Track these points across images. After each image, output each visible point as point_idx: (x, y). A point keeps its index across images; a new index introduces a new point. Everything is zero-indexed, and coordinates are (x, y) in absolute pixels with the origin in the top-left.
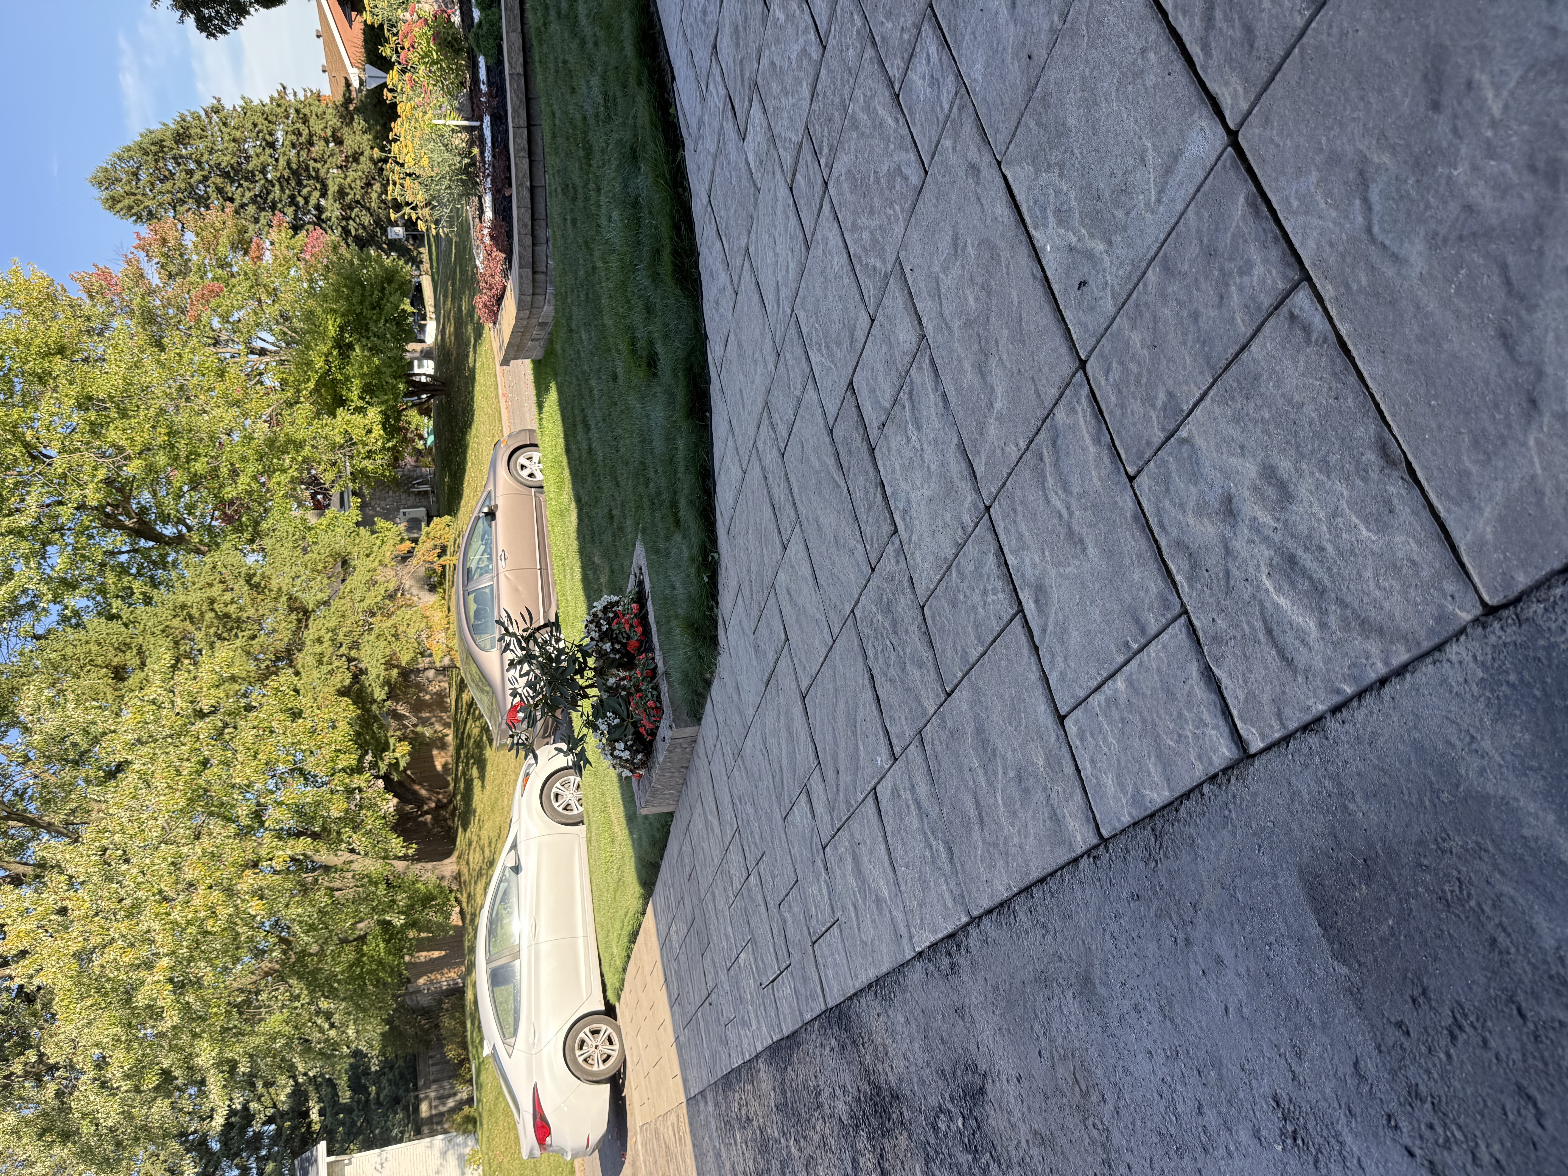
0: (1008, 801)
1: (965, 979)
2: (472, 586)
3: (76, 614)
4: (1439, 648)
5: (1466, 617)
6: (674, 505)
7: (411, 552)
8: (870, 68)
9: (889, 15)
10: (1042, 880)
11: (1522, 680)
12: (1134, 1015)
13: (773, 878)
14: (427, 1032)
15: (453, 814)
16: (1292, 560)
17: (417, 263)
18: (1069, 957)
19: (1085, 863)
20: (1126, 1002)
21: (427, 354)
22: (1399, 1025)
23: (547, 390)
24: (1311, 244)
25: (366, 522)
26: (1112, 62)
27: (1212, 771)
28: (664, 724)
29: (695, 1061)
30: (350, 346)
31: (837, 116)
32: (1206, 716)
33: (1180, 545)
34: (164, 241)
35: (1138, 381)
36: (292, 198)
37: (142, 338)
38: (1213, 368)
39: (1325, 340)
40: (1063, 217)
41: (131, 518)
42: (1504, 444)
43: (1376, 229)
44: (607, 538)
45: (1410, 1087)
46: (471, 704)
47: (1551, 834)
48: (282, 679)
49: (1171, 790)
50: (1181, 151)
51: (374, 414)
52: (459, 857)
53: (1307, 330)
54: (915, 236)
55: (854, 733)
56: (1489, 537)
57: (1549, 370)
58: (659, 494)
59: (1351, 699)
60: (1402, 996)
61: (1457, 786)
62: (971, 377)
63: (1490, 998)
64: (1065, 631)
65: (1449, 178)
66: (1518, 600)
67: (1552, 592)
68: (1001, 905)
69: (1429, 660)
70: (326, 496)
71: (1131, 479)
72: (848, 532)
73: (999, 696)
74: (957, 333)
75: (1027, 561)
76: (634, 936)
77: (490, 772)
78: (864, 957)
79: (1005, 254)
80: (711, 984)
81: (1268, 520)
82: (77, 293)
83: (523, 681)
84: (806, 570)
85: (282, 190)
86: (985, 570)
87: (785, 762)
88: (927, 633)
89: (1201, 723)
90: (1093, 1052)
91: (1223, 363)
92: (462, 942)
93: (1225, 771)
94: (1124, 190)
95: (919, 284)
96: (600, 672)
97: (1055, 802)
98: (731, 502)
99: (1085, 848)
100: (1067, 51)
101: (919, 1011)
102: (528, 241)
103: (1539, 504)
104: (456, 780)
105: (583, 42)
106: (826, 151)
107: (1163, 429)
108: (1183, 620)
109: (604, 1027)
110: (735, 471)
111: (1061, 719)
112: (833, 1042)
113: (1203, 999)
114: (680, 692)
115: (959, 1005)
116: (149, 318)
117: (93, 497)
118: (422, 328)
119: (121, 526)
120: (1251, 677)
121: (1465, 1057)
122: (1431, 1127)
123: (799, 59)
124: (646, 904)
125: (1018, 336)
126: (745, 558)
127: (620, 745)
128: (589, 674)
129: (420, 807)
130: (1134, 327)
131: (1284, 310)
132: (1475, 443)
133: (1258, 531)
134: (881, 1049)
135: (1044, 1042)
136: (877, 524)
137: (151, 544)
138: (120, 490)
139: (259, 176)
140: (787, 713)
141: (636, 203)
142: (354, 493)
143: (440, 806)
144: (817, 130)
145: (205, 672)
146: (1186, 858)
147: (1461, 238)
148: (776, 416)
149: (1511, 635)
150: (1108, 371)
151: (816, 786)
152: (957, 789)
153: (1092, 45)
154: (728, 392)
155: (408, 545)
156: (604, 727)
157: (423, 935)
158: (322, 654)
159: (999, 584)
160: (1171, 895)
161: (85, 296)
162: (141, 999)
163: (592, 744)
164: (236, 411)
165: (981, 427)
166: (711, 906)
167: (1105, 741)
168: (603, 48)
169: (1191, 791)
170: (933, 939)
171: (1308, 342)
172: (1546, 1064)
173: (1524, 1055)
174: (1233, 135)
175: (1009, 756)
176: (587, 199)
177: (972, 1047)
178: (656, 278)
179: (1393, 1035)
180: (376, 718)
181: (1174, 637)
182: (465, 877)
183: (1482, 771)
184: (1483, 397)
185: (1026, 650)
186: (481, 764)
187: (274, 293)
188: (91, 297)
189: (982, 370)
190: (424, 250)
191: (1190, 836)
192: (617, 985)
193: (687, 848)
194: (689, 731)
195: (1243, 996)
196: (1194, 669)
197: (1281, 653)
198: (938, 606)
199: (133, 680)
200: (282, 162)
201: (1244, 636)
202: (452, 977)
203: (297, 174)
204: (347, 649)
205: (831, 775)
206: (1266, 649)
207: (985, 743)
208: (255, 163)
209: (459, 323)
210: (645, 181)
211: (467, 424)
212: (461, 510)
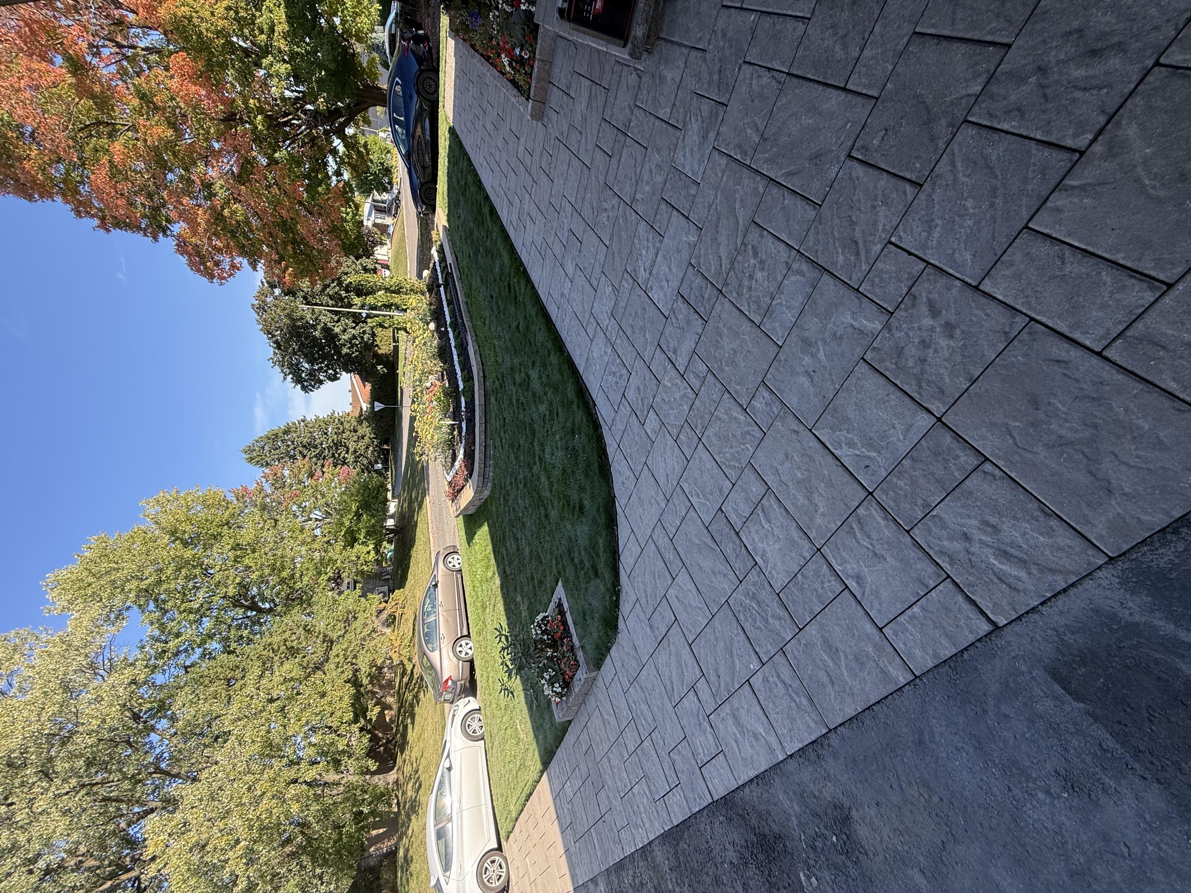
0: (850, 670)
1: (829, 761)
2: (426, 621)
4: (1091, 574)
5: (1102, 562)
7: (384, 608)
8: (726, 400)
9: (738, 384)
11: (1139, 580)
13: (664, 739)
15: (395, 746)
16: (1005, 552)
17: (386, 478)
19: (907, 688)
22: (1120, 723)
24: (987, 449)
25: (364, 595)
26: (871, 398)
27: (979, 637)
28: (579, 672)
30: (362, 514)
31: (706, 417)
32: (971, 615)
33: (942, 553)
34: (275, 474)
35: (905, 497)
36: (333, 454)
38: (946, 490)
39: (1003, 478)
40: (851, 446)
41: (246, 601)
42: (1101, 504)
43: (1019, 444)
44: (530, 587)
45: (1134, 748)
47: (1174, 632)
48: (317, 677)
49: (956, 648)
50: (913, 424)
51: (370, 545)
52: (398, 770)
53: (993, 475)
54: (760, 454)
55: (731, 656)
56: (1104, 534)
57: (1114, 481)
59: (1050, 598)
61: (1120, 622)
62: (802, 502)
64: (877, 593)
65: (1049, 429)
66: (1125, 553)
67: (1141, 549)
68: (851, 719)
69: (1088, 579)
71: (908, 531)
72: (722, 568)
73: (838, 625)
74: (791, 486)
75: (849, 569)
76: (529, 796)
77: (417, 720)
78: (746, 767)
79: (817, 458)
80: (604, 810)
81: (989, 539)
82: (231, 497)
84: (691, 587)
85: (329, 451)
86: (820, 574)
87: (674, 678)
88: (783, 604)
89: (968, 619)
91: (951, 488)
93: (986, 636)
94: (885, 436)
95: (764, 471)
97: (882, 665)
98: (632, 563)
99: (905, 682)
102: (482, 466)
103: (1124, 521)
104: (398, 726)
106: (699, 427)
107: (923, 513)
108: (949, 580)
109: (497, 858)
110: (635, 549)
111: (881, 629)
114: (590, 655)
116: (264, 508)
117: (232, 591)
119: (241, 605)
120: (994, 597)
122: (1152, 763)
123: (681, 398)
124: (542, 774)
125: (830, 485)
126: (642, 586)
127: (557, 685)
130: (899, 479)
131: (979, 470)
132: (1088, 505)
133: (984, 544)
136: (743, 562)
137: (254, 613)
138: (245, 587)
139: (319, 446)
140: (676, 654)
142: (358, 582)
143: (389, 741)
144: (693, 421)
145: (277, 678)
147: (1060, 445)
148: (667, 524)
149: (1127, 565)
150: (887, 495)
151: (701, 686)
152: (813, 670)
153: (859, 393)
154: (632, 517)
155: (384, 604)
156: (547, 677)
157: (376, 819)
158: (339, 663)
159: (831, 578)
160: (969, 692)
161: (234, 499)
165: (812, 519)
166: (606, 765)
167: (911, 634)
169: (968, 647)
170: (801, 746)
171: (995, 479)
174: (939, 419)
175: (848, 650)
179: (1117, 727)
180: (363, 695)
181: (944, 587)
182: (401, 781)
183: (1131, 614)
184: (1087, 491)
185: (854, 603)
186: (413, 716)
188: (238, 500)
189: (809, 498)
190: (391, 473)
191: (974, 666)
192: (508, 831)
193: (584, 737)
194: (594, 674)
196: (959, 598)
197: (1009, 586)
198: (790, 592)
199: (238, 685)
200: (330, 440)
201: (986, 582)
202: (390, 844)
203: (337, 445)
204: (352, 659)
205: (713, 678)
206: (1000, 585)
207: (830, 647)
208: (318, 441)
209: (411, 502)
210: (579, 440)
211: (412, 546)
212: (407, 586)
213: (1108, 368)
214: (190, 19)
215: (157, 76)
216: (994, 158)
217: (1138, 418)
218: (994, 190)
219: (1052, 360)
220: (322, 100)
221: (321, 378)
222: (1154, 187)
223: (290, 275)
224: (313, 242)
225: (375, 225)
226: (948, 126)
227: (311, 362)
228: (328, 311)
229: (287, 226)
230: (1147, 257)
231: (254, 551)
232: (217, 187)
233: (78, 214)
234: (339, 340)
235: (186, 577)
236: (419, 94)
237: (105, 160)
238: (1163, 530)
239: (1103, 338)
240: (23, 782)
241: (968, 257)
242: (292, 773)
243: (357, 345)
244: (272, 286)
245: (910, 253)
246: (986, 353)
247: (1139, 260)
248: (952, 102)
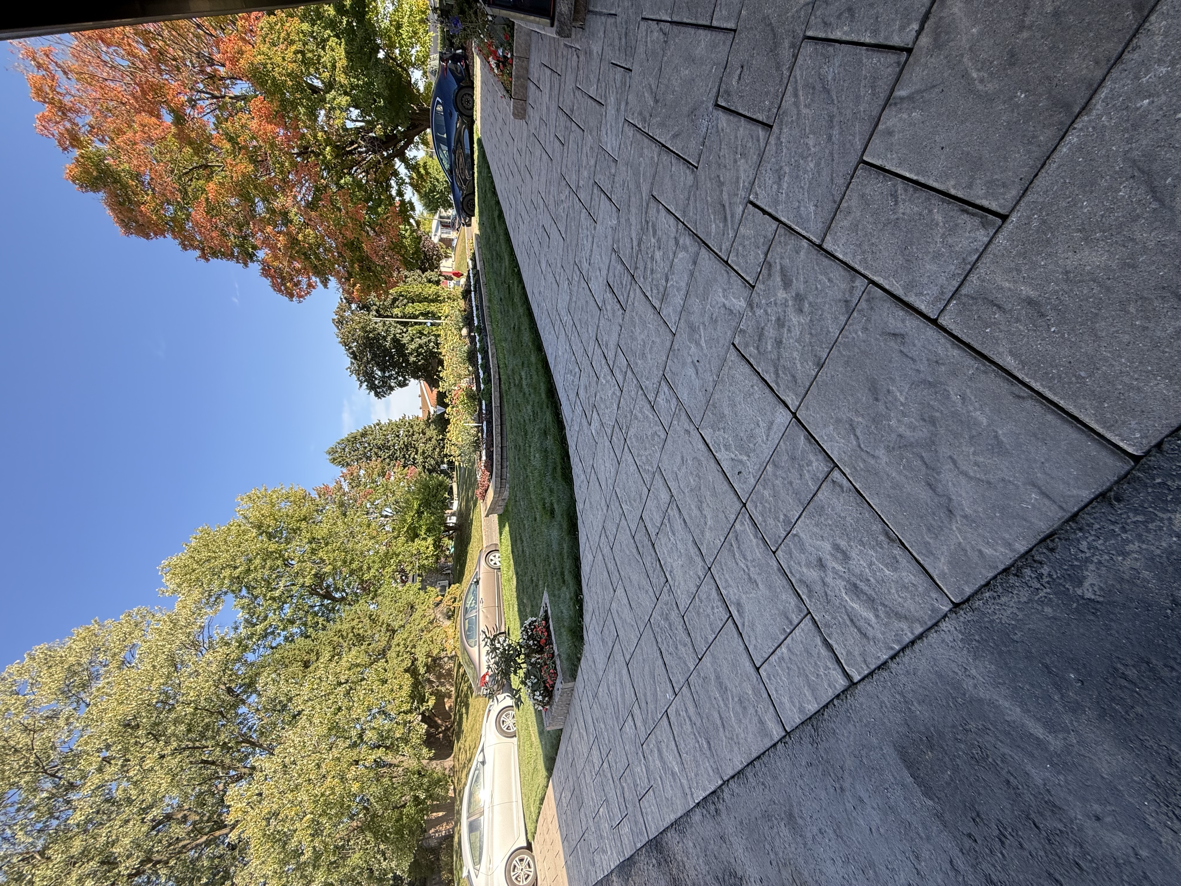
0: (736, 714)
1: (724, 818)
2: (467, 617)
3: (292, 635)
4: (936, 624)
5: (946, 609)
6: (562, 574)
7: (441, 601)
8: (641, 397)
9: (647, 379)
10: (759, 757)
11: (982, 638)
12: (820, 835)
13: (616, 763)
14: (432, 863)
15: (453, 734)
16: (855, 585)
17: (451, 478)
18: (779, 801)
19: (780, 746)
20: (814, 828)
21: (453, 514)
22: (969, 836)
23: (504, 526)
24: (835, 452)
25: (423, 588)
26: (740, 391)
27: (837, 693)
28: (558, 681)
29: (577, 877)
30: (423, 513)
31: (628, 415)
32: (829, 664)
33: (801, 581)
34: (352, 474)
35: (770, 511)
36: (404, 455)
37: (338, 513)
38: (802, 504)
39: (850, 490)
40: (727, 448)
41: (322, 590)
42: (942, 529)
43: (862, 446)
44: (530, 590)
45: (986, 876)
46: (464, 674)
47: (1021, 719)
48: (379, 664)
49: (818, 704)
50: (774, 421)
51: (430, 540)
52: (454, 757)
53: (841, 487)
54: (665, 457)
55: (654, 682)
56: (947, 571)
57: (954, 497)
58: (555, 569)
59: (899, 652)
60: (966, 817)
61: (965, 695)
62: (695, 512)
63: (1016, 817)
64: (753, 625)
65: (889, 425)
66: (968, 600)
67: (984, 595)
68: (739, 773)
69: (933, 631)
70: (407, 577)
71: (774, 553)
72: (644, 582)
73: (726, 659)
74: (687, 494)
75: (731, 592)
76: (542, 800)
77: (471, 710)
78: (668, 808)
79: (704, 463)
80: (584, 828)
81: (840, 568)
82: (314, 495)
83: (493, 661)
84: (625, 601)
85: (400, 453)
86: (712, 597)
87: (619, 699)
88: (687, 629)
89: (827, 668)
90: (801, 860)
91: (806, 502)
92: (454, 806)
93: (843, 692)
94: (752, 436)
95: (668, 476)
96: (527, 656)
97: (760, 713)
98: (588, 571)
99: (779, 738)
100: (721, 388)
101: (700, 839)
102: (499, 467)
103: (966, 554)
104: (455, 715)
105: (524, 394)
106: (624, 428)
107: (785, 531)
108: (809, 616)
109: (526, 857)
110: (590, 557)
111: (758, 669)
112: (654, 861)
113: (856, 824)
114: (566, 664)
115: (722, 834)
116: (342, 504)
117: (308, 581)
118: (452, 504)
119: (318, 594)
120: (848, 643)
121: (1012, 855)
123: (612, 395)
124: (548, 782)
125: (714, 494)
126: (596, 597)
127: (537, 693)
128: (522, 656)
129: (437, 730)
130: (765, 489)
131: (829, 479)
132: (929, 530)
133: (836, 573)
134: (681, 864)
135: (772, 856)
136: (658, 577)
137: (329, 602)
138: (320, 578)
139: (392, 448)
140: (619, 672)
141: (546, 450)
142: (419, 575)
143: (447, 729)
144: (620, 420)
145: (344, 663)
146: (832, 741)
147: (900, 447)
148: (608, 532)
149: (970, 616)
150: (756, 507)
151: (636, 711)
152: (709, 709)
153: (731, 385)
154: (586, 523)
155: (440, 597)
156: (530, 684)
157: (435, 803)
158: (399, 652)
159: (719, 603)
160: (828, 762)
161: (317, 496)
162: (293, 844)
163: (525, 693)
164: (373, 541)
165: (702, 533)
166: (583, 781)
167: (781, 679)
168: (532, 396)
169: (828, 704)
170: (704, 795)
171: (843, 491)
172: (1060, 858)
173: (1046, 853)
174: (794, 414)
175: (734, 690)
176: (525, 450)
177: (733, 861)
178: (554, 478)
179: (968, 843)
180: (420, 683)
181: (806, 625)
182: (457, 769)
183: (975, 686)
184: (927, 510)
185: (736, 635)
186: (467, 706)
187: (393, 493)
188: (320, 497)
189: (700, 509)
190: (455, 473)
191: (833, 729)
192: (533, 830)
193: (570, 749)
194: (570, 685)
195: (878, 822)
196: (818, 641)
197: (859, 630)
198: (691, 615)
199: (311, 668)
200: (401, 442)
201: (839, 623)
202: (448, 827)
203: (407, 446)
204: (410, 649)
205: (643, 705)
206: (852, 629)
207: (721, 684)
208: (391, 443)
209: (467, 501)
210: (550, 442)
211: (468, 543)
212: (464, 581)
213: (943, 341)
214: (265, 65)
215: (240, 119)
216: (830, 78)
217: (975, 409)
218: (831, 117)
219: (889, 334)
220: (380, 126)
221: (393, 384)
222: (982, 81)
223: (357, 290)
224: (376, 259)
225: (441, 240)
226: (790, 48)
227: (383, 371)
228: (398, 322)
229: (354, 246)
230: (978, 181)
231: (327, 544)
232: (291, 215)
233: (185, 248)
234: (407, 349)
235: (270, 568)
236: (457, 110)
237: (202, 198)
238: (1006, 570)
239: (938, 299)
240: (136, 742)
241: (812, 208)
242: (353, 754)
243: (422, 354)
244: (349, 302)
245: (765, 212)
246: (830, 329)
247: (970, 186)
248: (793, 17)
